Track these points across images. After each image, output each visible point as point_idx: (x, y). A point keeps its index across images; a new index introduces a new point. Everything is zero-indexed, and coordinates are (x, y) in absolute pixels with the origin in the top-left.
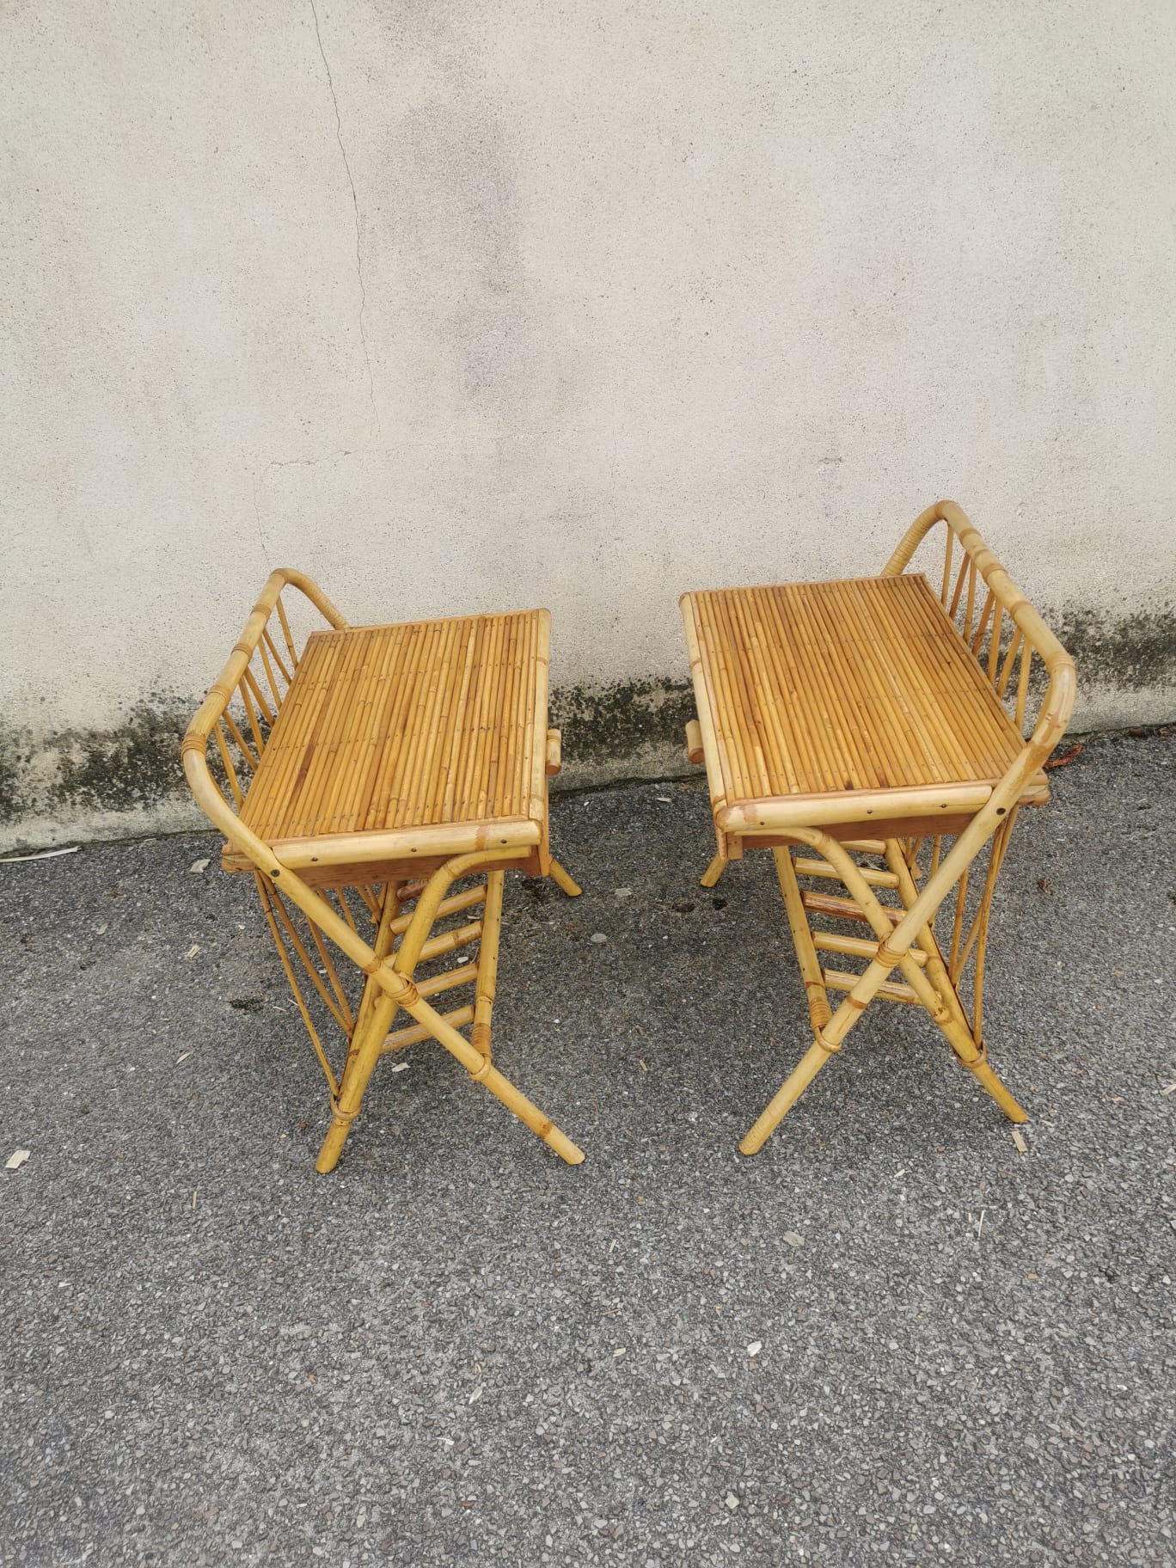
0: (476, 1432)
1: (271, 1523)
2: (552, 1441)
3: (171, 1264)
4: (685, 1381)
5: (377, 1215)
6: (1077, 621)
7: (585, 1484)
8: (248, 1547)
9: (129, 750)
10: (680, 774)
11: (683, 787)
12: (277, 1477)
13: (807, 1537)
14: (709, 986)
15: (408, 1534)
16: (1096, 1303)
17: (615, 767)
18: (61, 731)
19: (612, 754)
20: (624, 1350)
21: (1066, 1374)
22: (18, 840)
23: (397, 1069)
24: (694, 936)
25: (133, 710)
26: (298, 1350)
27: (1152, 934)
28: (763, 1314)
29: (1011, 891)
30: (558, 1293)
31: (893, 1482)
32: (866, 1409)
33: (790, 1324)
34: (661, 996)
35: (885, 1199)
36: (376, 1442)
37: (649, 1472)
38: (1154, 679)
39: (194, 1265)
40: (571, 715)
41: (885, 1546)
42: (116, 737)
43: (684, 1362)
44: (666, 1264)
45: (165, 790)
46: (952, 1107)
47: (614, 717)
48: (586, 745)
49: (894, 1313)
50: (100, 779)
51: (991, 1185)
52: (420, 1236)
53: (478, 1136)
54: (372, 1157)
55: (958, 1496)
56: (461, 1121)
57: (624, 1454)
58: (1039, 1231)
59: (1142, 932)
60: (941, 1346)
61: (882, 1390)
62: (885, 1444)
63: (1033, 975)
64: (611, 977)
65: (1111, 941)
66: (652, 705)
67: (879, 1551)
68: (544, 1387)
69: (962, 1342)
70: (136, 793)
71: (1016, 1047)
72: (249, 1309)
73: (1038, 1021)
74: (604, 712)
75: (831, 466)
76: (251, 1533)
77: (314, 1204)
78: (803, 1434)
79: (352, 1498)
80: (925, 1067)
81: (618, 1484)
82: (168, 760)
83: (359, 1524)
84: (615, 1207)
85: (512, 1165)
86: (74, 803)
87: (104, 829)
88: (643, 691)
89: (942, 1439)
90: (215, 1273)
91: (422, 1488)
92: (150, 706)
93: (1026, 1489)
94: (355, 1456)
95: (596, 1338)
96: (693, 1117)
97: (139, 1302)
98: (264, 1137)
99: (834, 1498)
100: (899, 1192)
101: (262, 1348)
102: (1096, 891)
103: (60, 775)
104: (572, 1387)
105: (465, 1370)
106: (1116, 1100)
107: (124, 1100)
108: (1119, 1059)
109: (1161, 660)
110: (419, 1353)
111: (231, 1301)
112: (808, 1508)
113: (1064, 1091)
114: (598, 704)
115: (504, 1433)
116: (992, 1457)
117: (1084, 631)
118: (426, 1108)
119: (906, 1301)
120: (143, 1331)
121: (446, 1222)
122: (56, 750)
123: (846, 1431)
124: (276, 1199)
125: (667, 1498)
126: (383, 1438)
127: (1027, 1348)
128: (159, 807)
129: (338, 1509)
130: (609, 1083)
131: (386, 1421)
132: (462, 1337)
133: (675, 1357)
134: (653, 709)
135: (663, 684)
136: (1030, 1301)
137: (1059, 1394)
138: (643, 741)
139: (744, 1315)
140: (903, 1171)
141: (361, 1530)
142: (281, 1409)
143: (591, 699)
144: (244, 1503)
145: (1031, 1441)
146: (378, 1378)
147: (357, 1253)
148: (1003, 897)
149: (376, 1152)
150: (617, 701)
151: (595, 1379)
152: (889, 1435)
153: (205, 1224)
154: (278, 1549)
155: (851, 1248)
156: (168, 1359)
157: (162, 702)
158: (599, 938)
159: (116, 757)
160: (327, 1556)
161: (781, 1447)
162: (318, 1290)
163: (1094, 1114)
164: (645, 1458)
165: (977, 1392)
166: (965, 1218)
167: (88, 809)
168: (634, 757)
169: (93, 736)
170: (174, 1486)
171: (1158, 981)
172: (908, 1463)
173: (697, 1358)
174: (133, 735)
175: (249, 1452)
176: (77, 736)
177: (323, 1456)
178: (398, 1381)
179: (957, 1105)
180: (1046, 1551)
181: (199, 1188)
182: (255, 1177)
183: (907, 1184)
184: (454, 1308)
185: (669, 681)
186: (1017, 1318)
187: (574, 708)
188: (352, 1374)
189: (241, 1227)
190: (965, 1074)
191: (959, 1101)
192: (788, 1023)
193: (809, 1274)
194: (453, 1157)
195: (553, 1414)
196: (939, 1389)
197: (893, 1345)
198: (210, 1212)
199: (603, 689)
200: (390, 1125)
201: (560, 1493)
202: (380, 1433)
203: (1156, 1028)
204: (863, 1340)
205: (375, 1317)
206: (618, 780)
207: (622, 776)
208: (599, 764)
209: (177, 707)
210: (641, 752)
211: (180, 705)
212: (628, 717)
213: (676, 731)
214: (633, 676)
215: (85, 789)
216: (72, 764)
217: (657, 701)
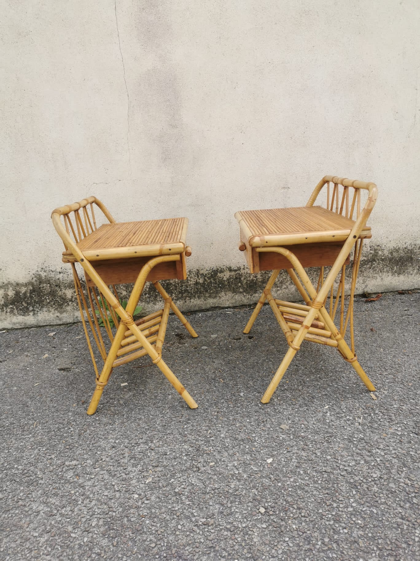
0: (149, 493)
1: (52, 527)
2: (182, 494)
3: (22, 444)
4: (240, 472)
5: (111, 426)
6: (375, 249)
7: (196, 507)
8: (41, 535)
9: (30, 290)
10: (235, 305)
11: (236, 310)
12: (58, 511)
13: (296, 522)
14: (247, 359)
15: (115, 527)
16: (412, 442)
17: (211, 302)
18: (6, 282)
19: (210, 297)
20: (214, 463)
21: (404, 464)
23: (122, 385)
24: (241, 346)
25: (34, 274)
26: (73, 469)
28: (273, 450)
29: (361, 331)
30: (186, 447)
31: (333, 501)
32: (319, 477)
33: (285, 452)
34: (229, 362)
35: (321, 415)
36: (104, 497)
37: (225, 502)
39: (31, 444)
40: (195, 280)
41: (332, 522)
42: (26, 285)
43: (240, 466)
44: (231, 437)
45: (42, 307)
46: (345, 388)
47: (211, 281)
48: (200, 293)
49: (328, 448)
50: (18, 303)
51: (364, 409)
52: (128, 432)
53: (154, 403)
54: (110, 410)
55: (363, 505)
56: (148, 399)
57: (214, 497)
58: (385, 422)
59: (411, 340)
60: (349, 457)
61: (325, 472)
62: (328, 489)
63: (372, 352)
64: (209, 358)
65: (400, 343)
66: (225, 277)
67: (329, 524)
68: (179, 476)
69: (357, 456)
70: (31, 308)
72: (53, 456)
73: (376, 364)
74: (207, 279)
75: (286, 190)
76: (43, 531)
77: (85, 425)
78: (292, 487)
79: (91, 516)
80: (334, 378)
81: (211, 507)
82: (44, 295)
83: (93, 525)
84: (210, 421)
85: (168, 410)
86: (6, 312)
87: (17, 323)
88: (222, 271)
89: (353, 486)
90: (40, 446)
91: (123, 511)
92: (40, 273)
93: (392, 501)
94: (94, 503)
95: (202, 460)
96: (242, 394)
97: (6, 456)
98: (67, 406)
99: (307, 507)
100: (327, 413)
101: (57, 468)
102: (392, 331)
103: (3, 300)
104: (191, 476)
105: (145, 473)
106: (410, 384)
107: (11, 397)
108: (409, 373)
109: (406, 265)
110: (125, 468)
111: (46, 454)
112: (296, 512)
113: (389, 382)
114: (205, 276)
115: (161, 492)
116: (376, 491)
117: (377, 253)
118: (134, 395)
119: (333, 444)
120: (6, 465)
121: (140, 428)
122: (3, 290)
123: (311, 485)
124: (69, 423)
125: (233, 510)
126: (107, 496)
127: (385, 456)
128: (39, 314)
129: (84, 520)
130: (208, 386)
131: (109, 491)
132: (144, 462)
133: (236, 464)
134: (225, 279)
135: (229, 269)
136: (385, 443)
137: (402, 470)
138: (222, 292)
139: (265, 451)
140: (328, 407)
141: (94, 527)
142: (62, 489)
143: (202, 274)
144: (41, 521)
145: (392, 485)
146: (106, 477)
147: (102, 438)
148: (358, 333)
149: (112, 408)
150: (212, 275)
151: (201, 473)
152: (330, 486)
153: (38, 432)
154: (55, 535)
155: (309, 429)
156: (15, 474)
157: (45, 271)
158: (205, 348)
159: (25, 294)
160: (77, 536)
161: (283, 491)
162: (84, 450)
163: (402, 388)
164: (223, 497)
165: (366, 471)
166: (354, 419)
167: (12, 315)
168: (218, 298)
169: (18, 284)
170: (10, 515)
172: (339, 495)
173: (245, 464)
174: (32, 284)
175: (46, 503)
176: (12, 284)
177: (80, 503)
178: (115, 477)
180: (404, 522)
181: (37, 421)
182: (61, 417)
183: (330, 410)
184: (141, 454)
185: (231, 268)
186: (380, 447)
187: (196, 277)
188: (95, 476)
189: (53, 432)
191: (348, 386)
193: (292, 437)
194: (144, 409)
195: (183, 485)
196: (350, 470)
197: (329, 457)
198: (41, 428)
199: (207, 270)
200: (119, 401)
201: (185, 511)
202: (106, 494)
204: (316, 457)
205: (107, 457)
206: (212, 307)
207: (213, 306)
208: (205, 300)
209: (50, 274)
210: (221, 296)
211: (52, 273)
212: (216, 282)
213: (233, 288)
214: (218, 266)
215: (11, 306)
216: (8, 296)
217: (226, 275)
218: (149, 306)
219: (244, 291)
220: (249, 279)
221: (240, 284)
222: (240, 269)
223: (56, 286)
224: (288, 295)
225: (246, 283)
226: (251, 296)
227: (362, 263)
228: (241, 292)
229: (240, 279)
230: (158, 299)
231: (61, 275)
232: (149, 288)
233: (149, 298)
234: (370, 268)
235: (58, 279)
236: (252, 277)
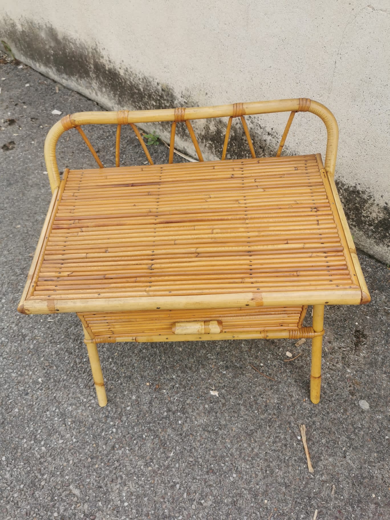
3: (70, 408)
5: (142, 467)
9: (232, 136)
22: (184, 148)
23: (212, 393)
34: (364, 478)
42: (229, 127)
50: (218, 142)
53: (211, 469)
54: (166, 432)
56: (212, 452)
64: (348, 437)
77: (129, 433)
82: (245, 150)
85: (210, 503)
86: (205, 145)
97: (49, 416)
98: (142, 377)
103: (204, 131)
118: (205, 428)
130: (290, 506)
147: (121, 478)
149: (169, 431)
157: (252, 122)
158: (365, 405)
167: (210, 151)
169: (220, 122)
174: (235, 131)
176: (215, 118)
194: (193, 469)
200: (186, 421)
209: (257, 129)
211: (259, 128)
215: (211, 143)
216: (210, 129)
218: (368, 241)
223: (261, 147)
230: (386, 242)
231: (270, 137)
232: (380, 222)
233: (373, 232)
235: (265, 141)
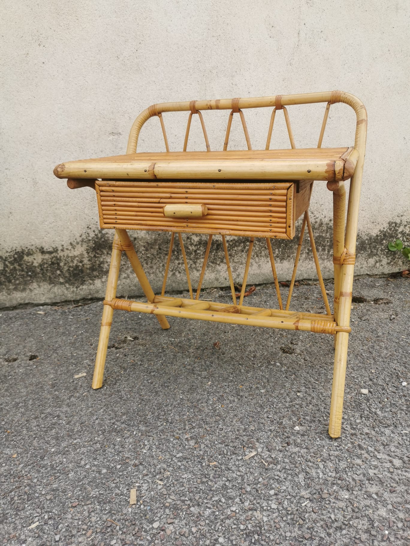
10: (54, 301)
11: (56, 308)
17: (18, 297)
19: (16, 289)
24: (7, 374)
27: (267, 367)
29: (198, 348)
38: (289, 256)
46: (99, 472)
47: (15, 268)
59: (261, 366)
63: (192, 389)
65: (243, 371)
66: (35, 262)
71: (162, 431)
73: (184, 415)
74: (9, 265)
75: (116, 137)
80: (98, 445)
88: (29, 254)
106: (212, 464)
108: (224, 436)
109: (291, 247)
113: (180, 459)
114: (5, 260)
134: (36, 264)
135: (40, 250)
138: (32, 282)
140: (37, 523)
148: (193, 351)
150: (15, 259)
163: (194, 474)
168: (28, 291)
171: (262, 391)
179: (104, 471)
185: (43, 248)
190: (121, 449)
191: (108, 468)
192: (27, 421)
199: (7, 252)
203: (253, 417)
206: (21, 304)
207: (22, 302)
208: (9, 294)
210: (32, 288)
212: (22, 268)
213: (50, 277)
214: (23, 245)
217: (37, 259)
219: (66, 282)
220: (71, 264)
221: (58, 272)
222: (57, 250)
224: (130, 287)
225: (68, 270)
226: (77, 288)
227: (231, 244)
228: (61, 283)
229: (58, 264)
234: (243, 251)
236: (75, 262)
